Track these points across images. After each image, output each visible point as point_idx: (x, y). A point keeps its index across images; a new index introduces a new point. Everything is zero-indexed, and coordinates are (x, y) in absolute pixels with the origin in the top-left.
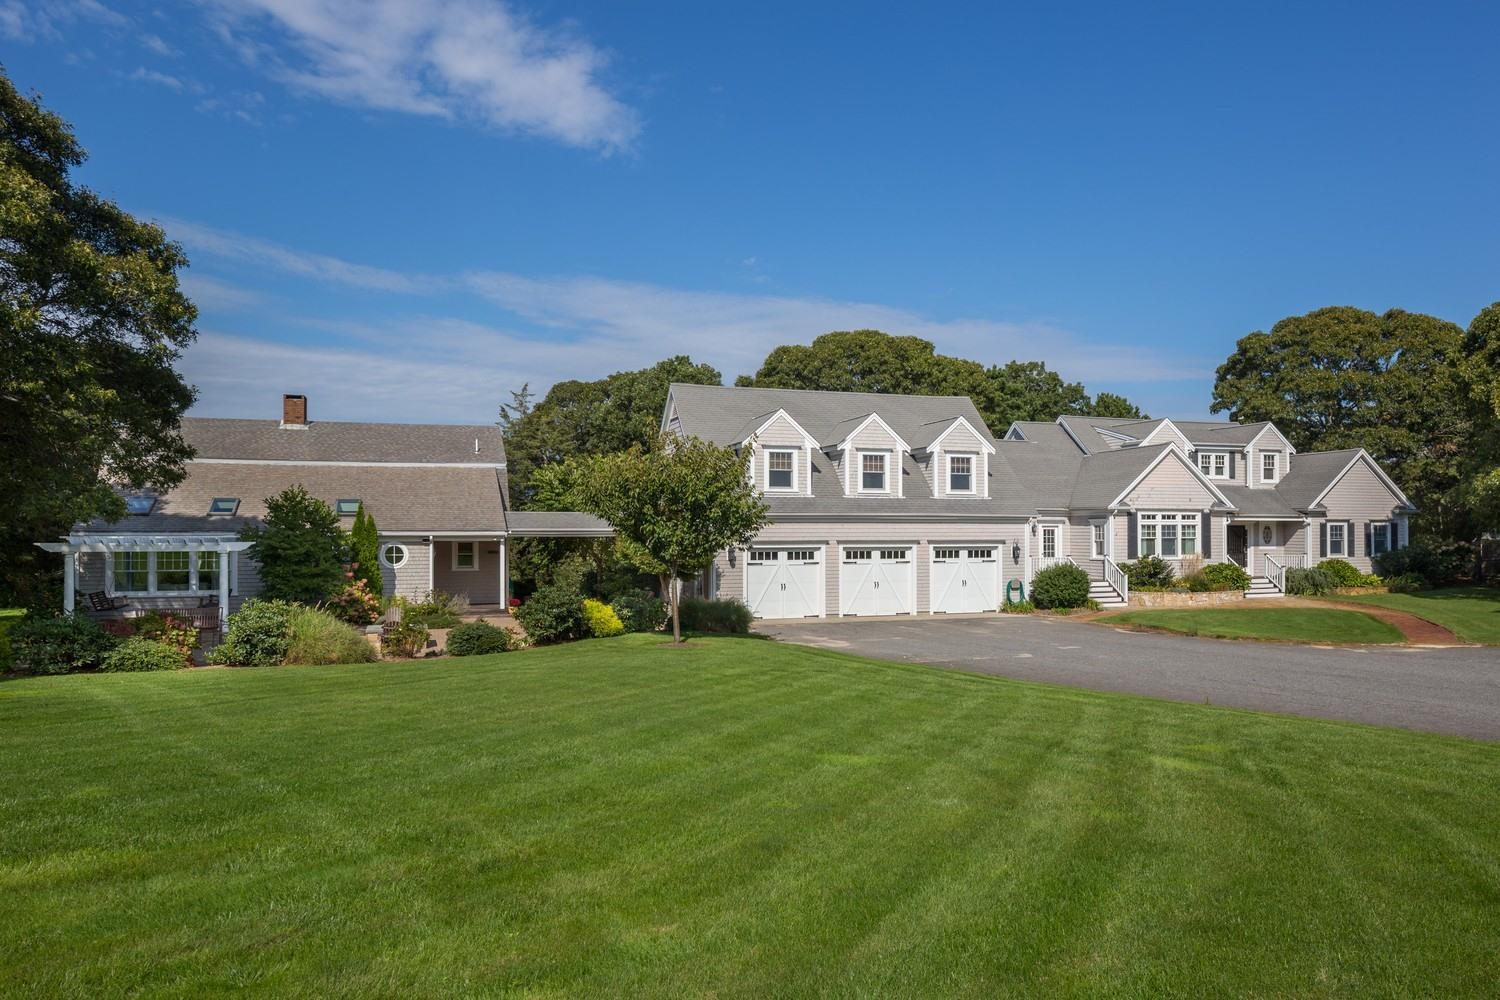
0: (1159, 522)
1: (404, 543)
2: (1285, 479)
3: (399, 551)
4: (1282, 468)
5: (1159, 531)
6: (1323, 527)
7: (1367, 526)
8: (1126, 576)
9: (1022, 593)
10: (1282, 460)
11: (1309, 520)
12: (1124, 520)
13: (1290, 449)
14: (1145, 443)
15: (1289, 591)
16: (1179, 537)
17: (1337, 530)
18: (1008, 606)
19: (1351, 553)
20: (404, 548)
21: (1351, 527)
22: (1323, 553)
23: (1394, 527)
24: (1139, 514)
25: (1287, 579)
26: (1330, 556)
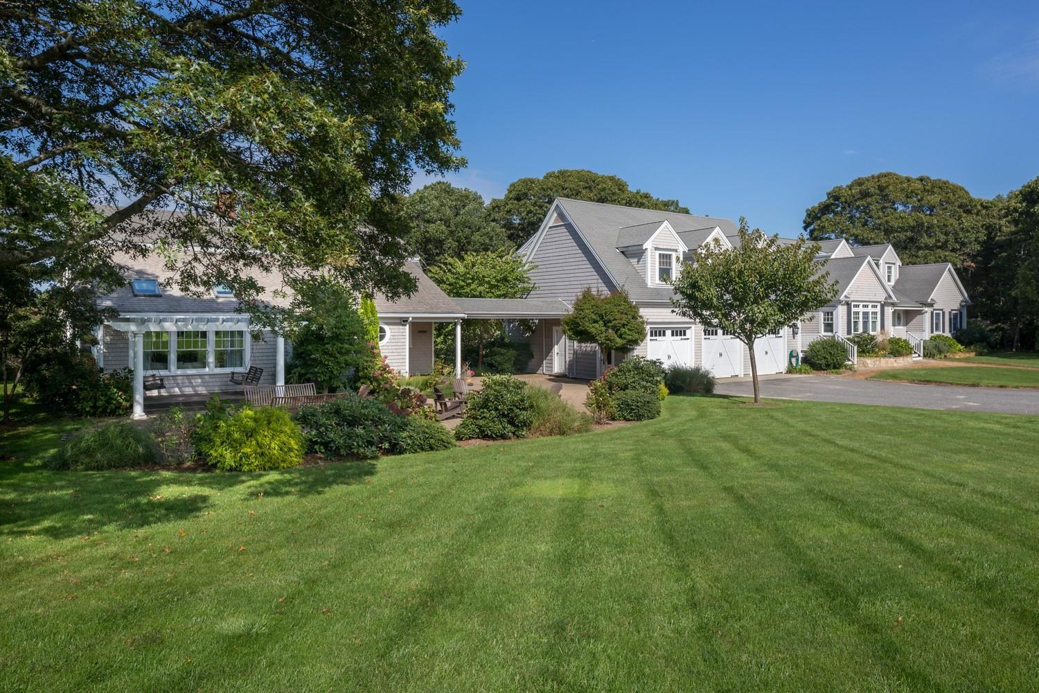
0: (861, 310)
1: (387, 324)
2: (897, 282)
3: (382, 330)
4: (895, 275)
5: (861, 315)
6: (932, 313)
7: (950, 313)
8: (856, 348)
9: (798, 360)
10: (895, 269)
11: (926, 309)
12: (845, 307)
13: (899, 263)
14: (833, 257)
15: (924, 356)
16: (871, 320)
17: (938, 315)
18: (791, 370)
19: (944, 332)
20: (386, 328)
21: (944, 313)
22: (932, 332)
23: (961, 313)
24: (853, 304)
25: (924, 348)
26: (935, 333)
